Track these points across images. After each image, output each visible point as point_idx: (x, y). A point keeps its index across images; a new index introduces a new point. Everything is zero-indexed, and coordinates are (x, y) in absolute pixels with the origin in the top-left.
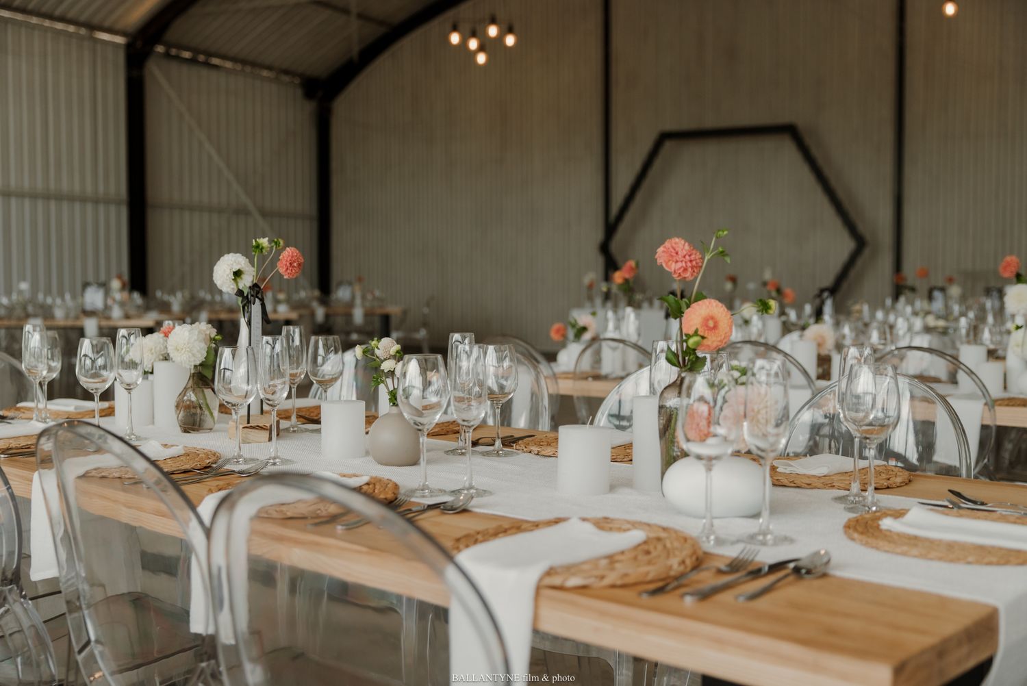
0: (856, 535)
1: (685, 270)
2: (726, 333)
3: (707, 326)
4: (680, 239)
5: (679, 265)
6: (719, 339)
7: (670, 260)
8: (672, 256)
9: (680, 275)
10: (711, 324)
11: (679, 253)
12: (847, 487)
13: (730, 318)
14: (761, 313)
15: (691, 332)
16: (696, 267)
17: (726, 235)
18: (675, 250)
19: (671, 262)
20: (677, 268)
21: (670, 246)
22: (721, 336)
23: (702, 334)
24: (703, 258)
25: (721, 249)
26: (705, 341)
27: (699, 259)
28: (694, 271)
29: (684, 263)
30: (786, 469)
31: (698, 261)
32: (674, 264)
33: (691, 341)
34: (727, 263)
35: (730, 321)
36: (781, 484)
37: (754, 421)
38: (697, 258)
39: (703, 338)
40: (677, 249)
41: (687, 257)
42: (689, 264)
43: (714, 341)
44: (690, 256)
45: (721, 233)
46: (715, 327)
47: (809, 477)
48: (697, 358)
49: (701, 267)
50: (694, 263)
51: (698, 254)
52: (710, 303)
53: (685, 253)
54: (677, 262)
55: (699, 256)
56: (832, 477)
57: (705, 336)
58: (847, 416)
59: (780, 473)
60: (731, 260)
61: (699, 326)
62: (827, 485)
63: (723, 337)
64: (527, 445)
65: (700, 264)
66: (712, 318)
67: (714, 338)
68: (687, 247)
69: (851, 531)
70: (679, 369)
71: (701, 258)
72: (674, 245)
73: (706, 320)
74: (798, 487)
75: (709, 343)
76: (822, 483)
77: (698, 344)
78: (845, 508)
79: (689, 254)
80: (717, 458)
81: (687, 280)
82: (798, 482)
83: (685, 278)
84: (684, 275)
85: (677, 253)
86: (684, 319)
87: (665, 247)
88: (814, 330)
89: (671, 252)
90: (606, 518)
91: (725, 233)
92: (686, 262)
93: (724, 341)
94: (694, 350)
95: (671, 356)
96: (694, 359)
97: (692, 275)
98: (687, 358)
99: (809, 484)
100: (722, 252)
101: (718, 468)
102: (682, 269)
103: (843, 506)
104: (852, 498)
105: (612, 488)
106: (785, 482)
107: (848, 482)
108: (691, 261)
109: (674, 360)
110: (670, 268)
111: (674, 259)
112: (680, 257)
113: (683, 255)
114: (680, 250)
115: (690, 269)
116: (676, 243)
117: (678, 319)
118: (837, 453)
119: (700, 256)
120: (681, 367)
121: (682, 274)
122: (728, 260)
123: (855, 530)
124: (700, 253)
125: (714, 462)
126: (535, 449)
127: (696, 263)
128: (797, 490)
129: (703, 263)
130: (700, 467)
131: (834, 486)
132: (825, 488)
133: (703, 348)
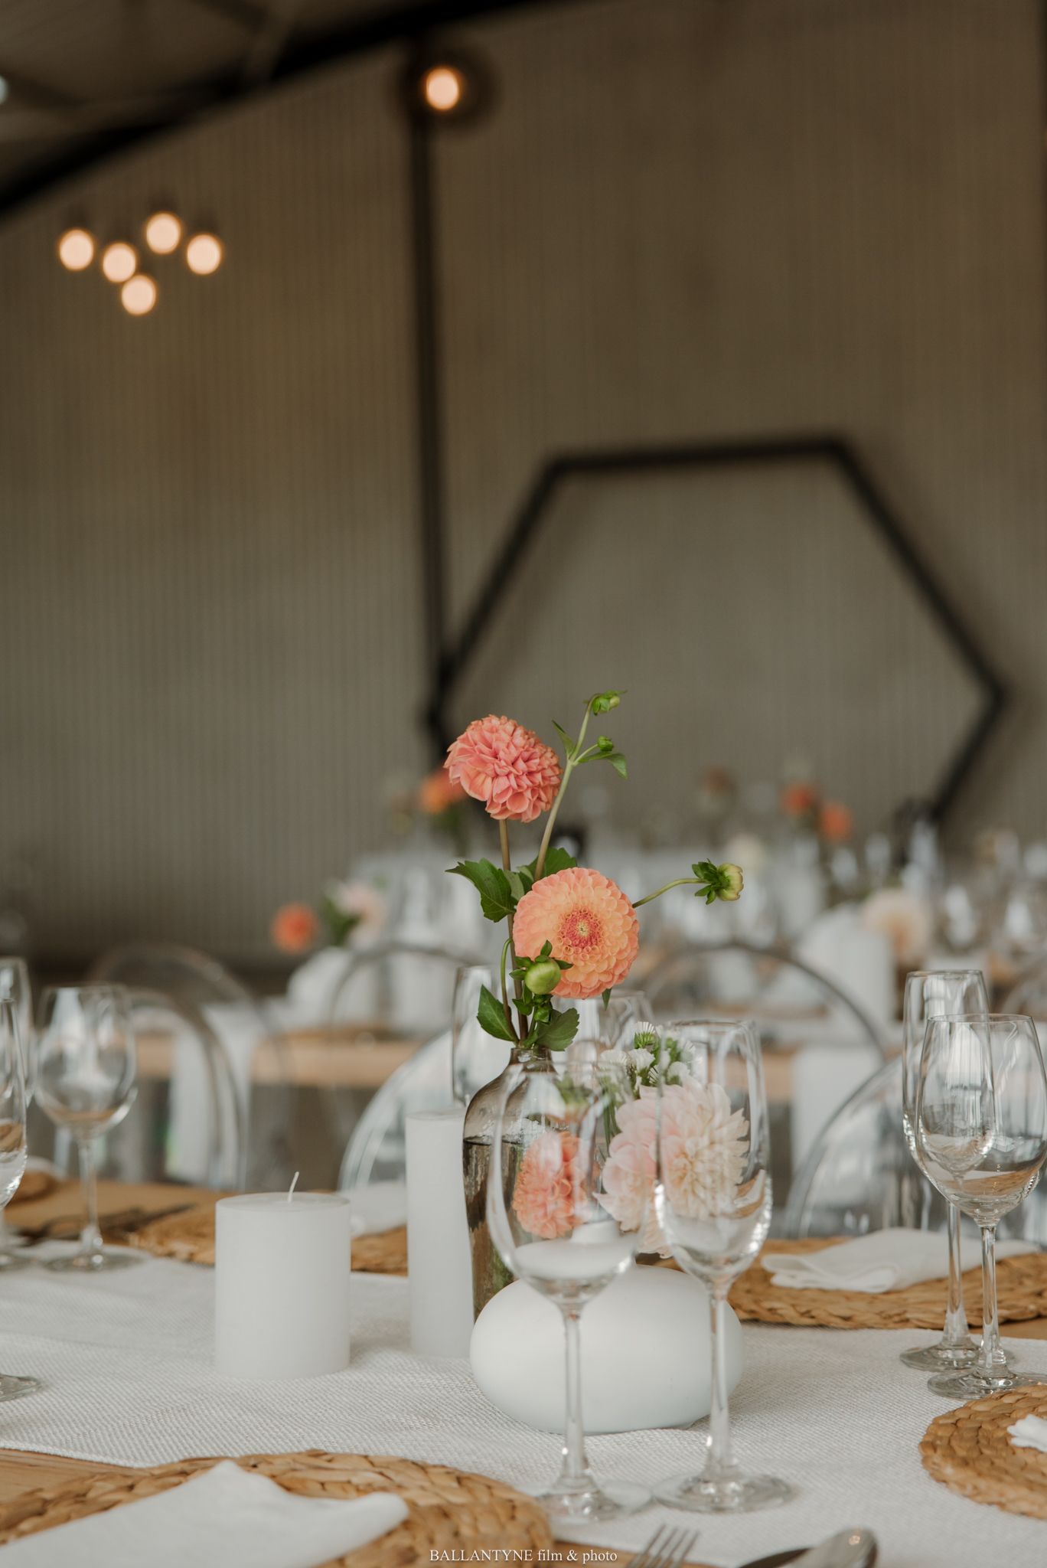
0: (949, 1470)
1: (518, 795)
2: (620, 952)
3: (573, 936)
4: (504, 718)
5: (503, 783)
6: (605, 967)
7: (479, 773)
8: (483, 762)
9: (504, 810)
10: (583, 930)
11: (501, 754)
12: (939, 1322)
13: (630, 914)
14: (705, 898)
15: (533, 953)
16: (544, 789)
17: (616, 706)
18: (490, 747)
19: (482, 777)
20: (497, 790)
21: (477, 737)
22: (609, 958)
23: (561, 957)
24: (560, 766)
25: (603, 743)
26: (570, 975)
27: (550, 767)
28: (539, 798)
29: (512, 777)
30: (793, 1277)
31: (549, 773)
32: (489, 780)
33: (534, 978)
34: (620, 775)
35: (630, 920)
36: (780, 1320)
37: (687, 1181)
38: (546, 764)
39: (563, 965)
40: (494, 745)
41: (521, 764)
42: (526, 782)
43: (590, 974)
44: (526, 761)
45: (602, 701)
46: (594, 938)
47: (849, 1296)
48: (553, 1014)
49: (557, 786)
50: (538, 778)
51: (549, 755)
52: (578, 878)
53: (514, 753)
54: (496, 776)
55: (549, 759)
56: (904, 1296)
57: (571, 960)
58: (927, 1148)
59: (780, 1288)
60: (628, 770)
61: (552, 938)
62: (890, 1317)
63: (613, 961)
64: (165, 1235)
65: (554, 780)
66: (585, 915)
67: (592, 967)
68: (519, 740)
69: (937, 1458)
70: (511, 1045)
71: (557, 765)
72: (487, 735)
73: (571, 920)
74: (821, 1326)
75: (580, 979)
76: (880, 1314)
77: (551, 982)
78: (930, 1383)
79: (526, 755)
80: (591, 1286)
81: (524, 819)
82: (821, 1314)
83: (520, 815)
84: (514, 809)
85: (496, 756)
86: (517, 917)
87: (466, 741)
88: (884, 907)
89: (481, 752)
90: (316, 1454)
91: (614, 701)
92: (517, 777)
93: (617, 973)
94: (546, 997)
95: (492, 1014)
96: (545, 1020)
97: (535, 807)
98: (530, 1018)
99: (846, 1319)
100: (607, 749)
101: (595, 1310)
102: (510, 793)
103: (929, 1375)
104: (949, 1354)
105: (357, 1351)
106: (790, 1314)
107: (939, 1309)
108: (530, 774)
109: (500, 1023)
110: (481, 794)
111: (489, 770)
112: (502, 767)
113: (511, 759)
114: (501, 746)
115: (528, 794)
116: (492, 731)
117: (505, 920)
118: (918, 1225)
119: (554, 761)
120: (517, 1041)
121: (508, 806)
122: (621, 767)
123: (950, 1454)
124: (554, 753)
125: (583, 1296)
126: (182, 1247)
127: (544, 778)
128: (819, 1334)
129: (560, 777)
130: (546, 1312)
131: (907, 1320)
132: (885, 1327)
133: (566, 991)
